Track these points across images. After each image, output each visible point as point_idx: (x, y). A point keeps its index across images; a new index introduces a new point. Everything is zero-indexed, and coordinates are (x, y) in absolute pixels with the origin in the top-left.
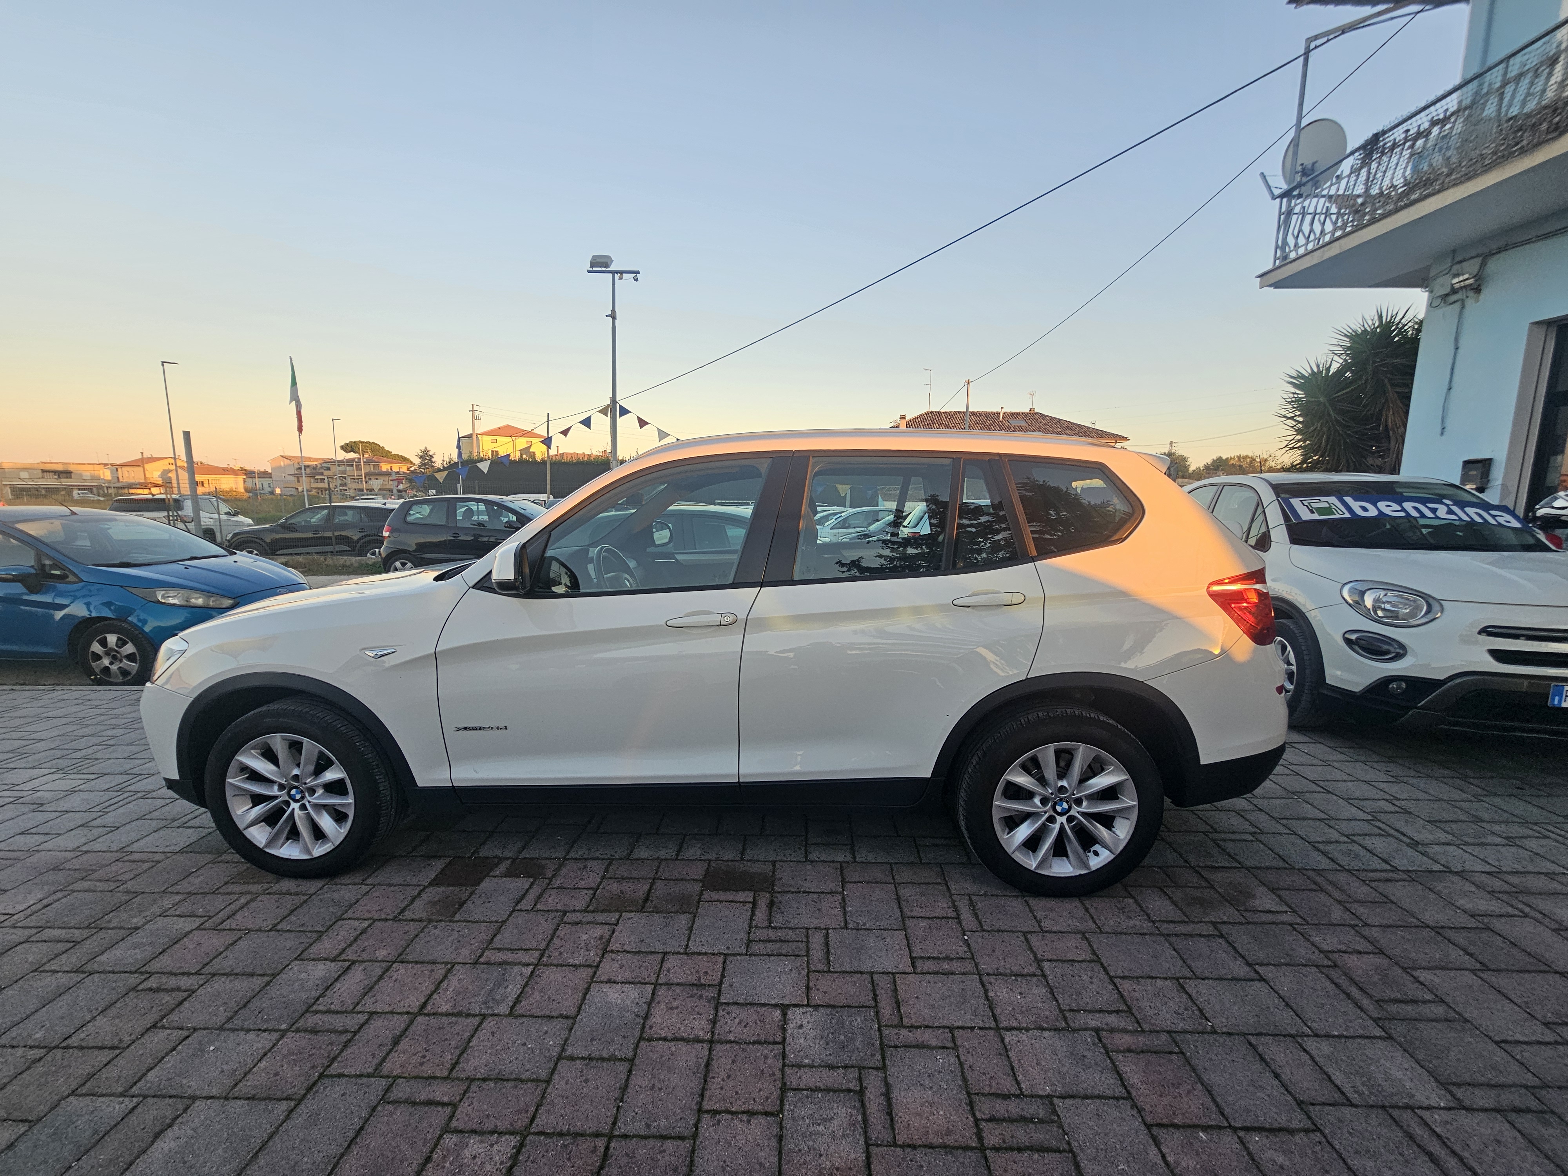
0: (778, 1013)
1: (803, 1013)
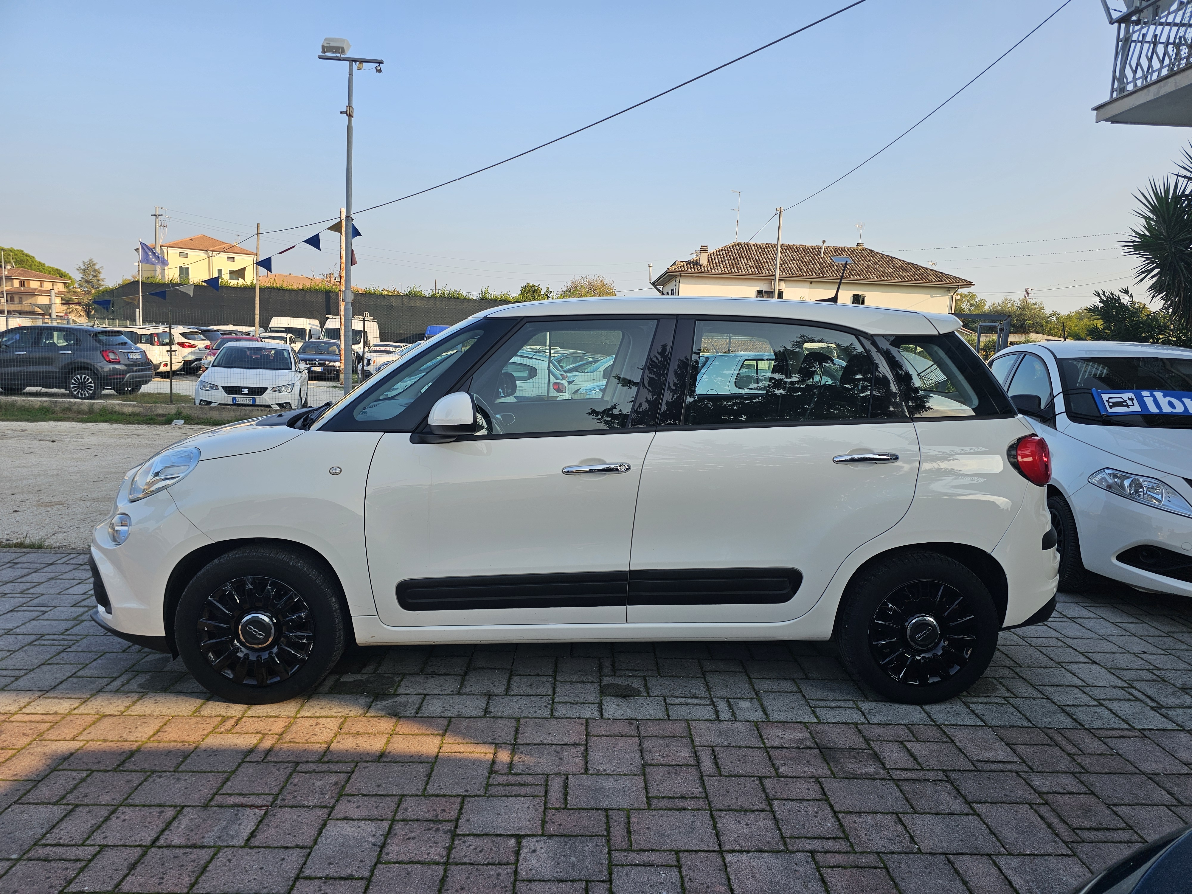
0: (513, 841)
1: (537, 841)
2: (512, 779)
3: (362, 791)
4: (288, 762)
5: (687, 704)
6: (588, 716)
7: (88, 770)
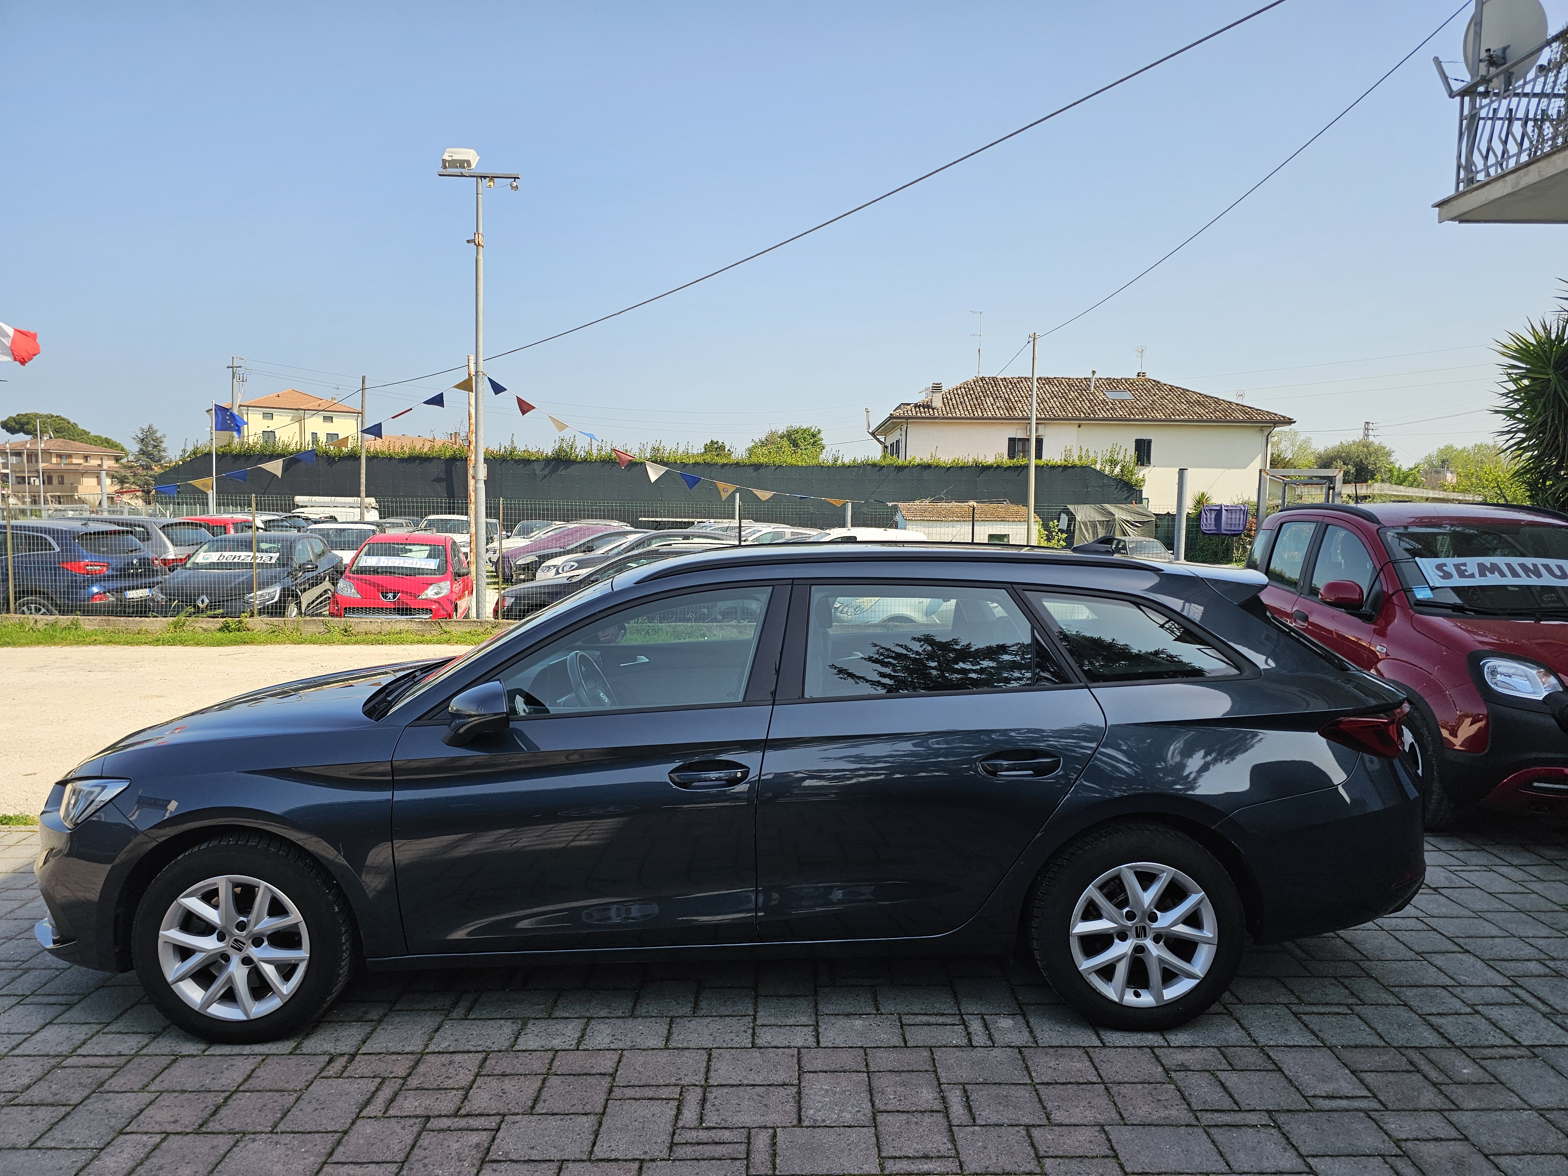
2: (703, 1135)
3: (510, 1155)
4: (417, 1117)
5: (929, 1025)
6: (800, 1044)
7: (163, 1133)
